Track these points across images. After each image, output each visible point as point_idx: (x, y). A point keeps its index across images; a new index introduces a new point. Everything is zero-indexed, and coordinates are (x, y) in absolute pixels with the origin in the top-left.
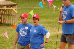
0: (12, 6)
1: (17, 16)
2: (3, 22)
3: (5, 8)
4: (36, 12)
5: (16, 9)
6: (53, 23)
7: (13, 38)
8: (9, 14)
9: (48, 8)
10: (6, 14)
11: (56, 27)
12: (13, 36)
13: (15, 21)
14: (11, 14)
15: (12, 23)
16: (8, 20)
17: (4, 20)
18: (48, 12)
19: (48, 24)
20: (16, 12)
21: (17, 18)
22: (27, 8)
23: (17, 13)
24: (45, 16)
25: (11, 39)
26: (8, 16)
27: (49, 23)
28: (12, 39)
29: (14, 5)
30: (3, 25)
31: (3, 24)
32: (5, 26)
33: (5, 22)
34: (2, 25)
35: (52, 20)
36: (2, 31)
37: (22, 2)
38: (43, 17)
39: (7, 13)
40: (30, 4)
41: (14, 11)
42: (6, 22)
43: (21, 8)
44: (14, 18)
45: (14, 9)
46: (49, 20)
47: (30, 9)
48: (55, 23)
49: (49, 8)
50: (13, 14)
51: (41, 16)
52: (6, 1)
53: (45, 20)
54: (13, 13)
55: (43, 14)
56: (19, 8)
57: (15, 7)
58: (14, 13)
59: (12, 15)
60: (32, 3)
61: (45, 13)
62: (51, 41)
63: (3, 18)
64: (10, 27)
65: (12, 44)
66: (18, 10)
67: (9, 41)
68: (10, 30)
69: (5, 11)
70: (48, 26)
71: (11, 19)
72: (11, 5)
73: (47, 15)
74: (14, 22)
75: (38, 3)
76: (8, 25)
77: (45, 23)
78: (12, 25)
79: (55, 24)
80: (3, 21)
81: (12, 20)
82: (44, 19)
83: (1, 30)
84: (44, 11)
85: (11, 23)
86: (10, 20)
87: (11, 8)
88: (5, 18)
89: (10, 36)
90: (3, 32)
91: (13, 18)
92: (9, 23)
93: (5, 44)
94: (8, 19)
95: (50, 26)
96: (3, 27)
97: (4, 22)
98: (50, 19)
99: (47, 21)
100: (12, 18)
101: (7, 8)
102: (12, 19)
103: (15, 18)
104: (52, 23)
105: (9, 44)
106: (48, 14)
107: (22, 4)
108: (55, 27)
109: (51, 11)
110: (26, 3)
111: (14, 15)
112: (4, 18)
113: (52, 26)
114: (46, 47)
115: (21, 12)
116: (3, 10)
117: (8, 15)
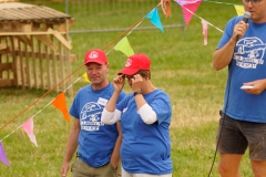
0: (52, 23)
1: (70, 60)
2: (20, 83)
3: (27, 31)
4: (140, 44)
5: (65, 36)
6: (199, 82)
7: (56, 137)
8: (42, 51)
9: (183, 28)
10: (31, 54)
11: (212, 98)
12: (55, 133)
13: (65, 76)
14: (49, 52)
15: (52, 83)
16: (38, 74)
17: (25, 76)
18: (180, 44)
19: (181, 88)
20: (68, 44)
21: (71, 67)
22: (106, 30)
23: (70, 47)
24: (169, 60)
25: (51, 141)
26: (37, 61)
27: (185, 82)
28: (55, 143)
29: (61, 21)
30: (22, 94)
31: (20, 87)
32: (29, 95)
33: (28, 82)
34: (17, 92)
35: (196, 74)
36: (17, 112)
37: (88, 10)
38: (162, 62)
39: (36, 50)
40: (116, 14)
41: (60, 43)
42: (32, 82)
43: (83, 31)
44: (60, 65)
45: (58, 35)
46: (183, 73)
47: (115, 32)
48: (208, 83)
49: (186, 28)
50: (56, 54)
51: (156, 57)
52: (30, 6)
53: (170, 74)
54: (55, 48)
55: (165, 52)
56: (77, 31)
57: (62, 26)
58: (59, 50)
59: (51, 56)
60: (123, 13)
61: (171, 47)
62: (193, 146)
63: (21, 65)
64: (46, 99)
65: (52, 159)
66: (74, 38)
67: (44, 151)
68: (46, 111)
69: (27, 41)
70: (183, 95)
71: (48, 72)
72: (47, 20)
73: (179, 54)
74: (58, 80)
75: (146, 13)
76: (39, 92)
77: (171, 82)
78: (53, 93)
79: (205, 87)
80: (19, 79)
81: (51, 74)
82: (166, 69)
83: (14, 109)
84: (166, 41)
85: (48, 86)
86: (45, 74)
87: (50, 31)
88: (27, 68)
89: (45, 130)
90: (20, 118)
91: (57, 68)
92: (42, 86)
93: (28, 162)
94: (38, 69)
95: (188, 94)
96: (21, 99)
97: (23, 80)
98: (189, 69)
99: (178, 75)
100: (53, 66)
101: (33, 30)
102: (51, 69)
103: (64, 68)
104: (195, 82)
105: (43, 161)
106: (181, 51)
107: (88, 15)
108: (206, 97)
109: (192, 40)
110: (101, 14)
111: (58, 57)
112: (24, 66)
113: (196, 95)
114: (175, 169)
115: (84, 46)
116: (20, 38)
117: (38, 55)
